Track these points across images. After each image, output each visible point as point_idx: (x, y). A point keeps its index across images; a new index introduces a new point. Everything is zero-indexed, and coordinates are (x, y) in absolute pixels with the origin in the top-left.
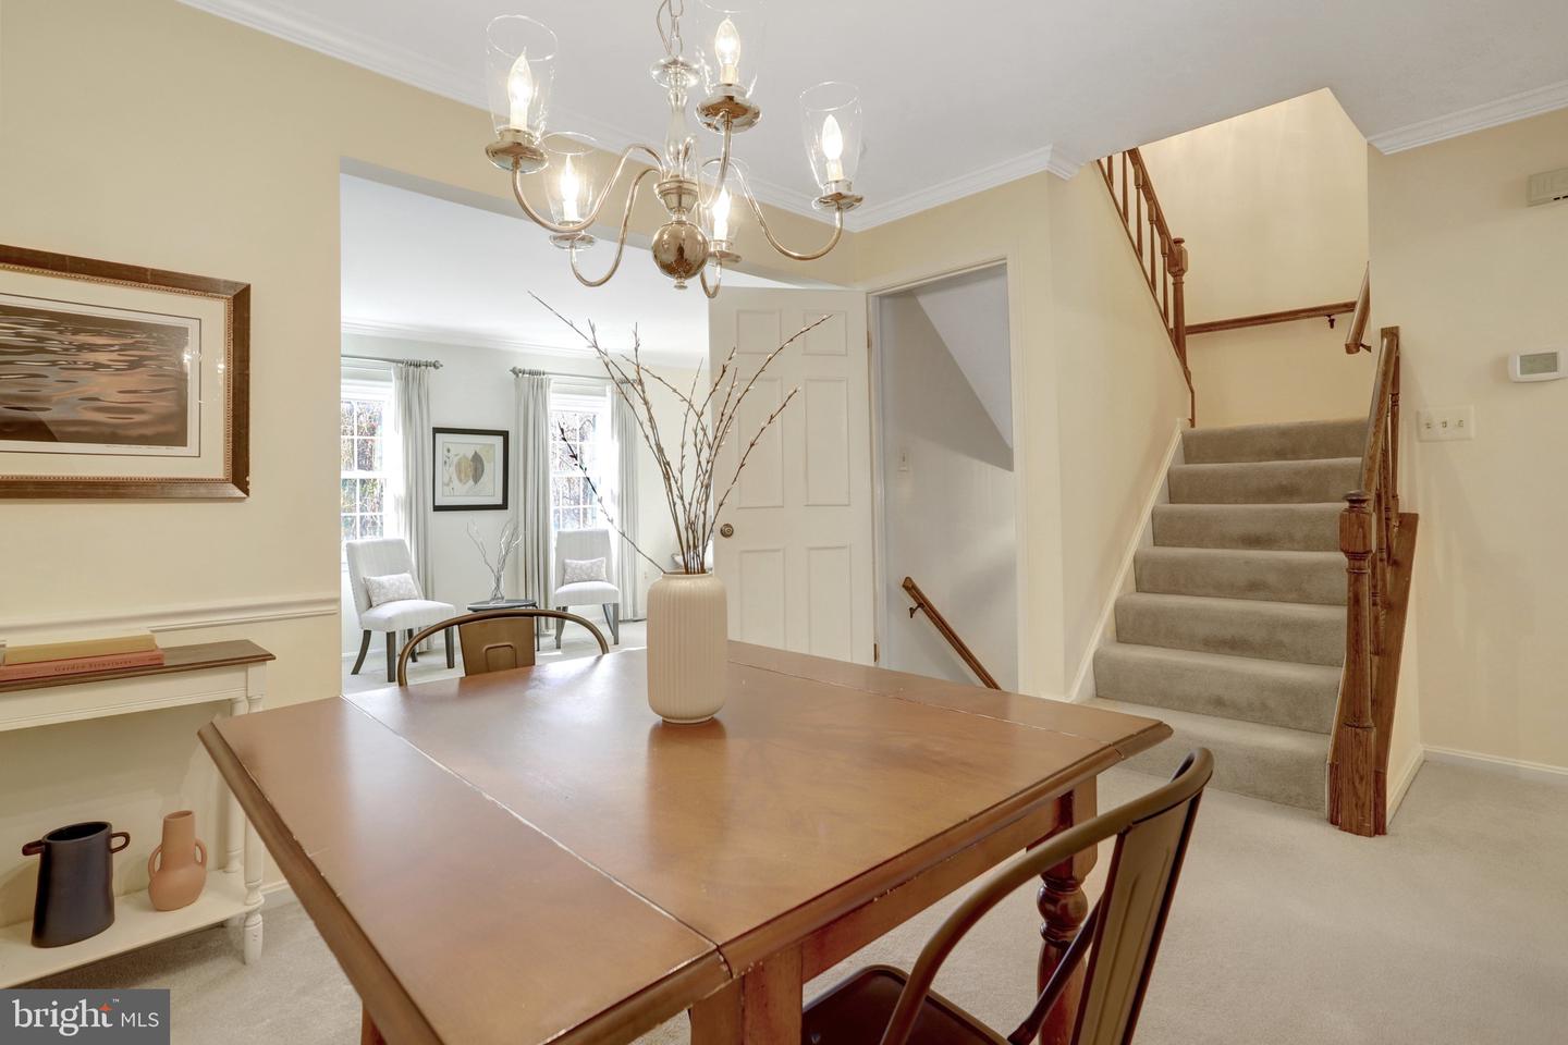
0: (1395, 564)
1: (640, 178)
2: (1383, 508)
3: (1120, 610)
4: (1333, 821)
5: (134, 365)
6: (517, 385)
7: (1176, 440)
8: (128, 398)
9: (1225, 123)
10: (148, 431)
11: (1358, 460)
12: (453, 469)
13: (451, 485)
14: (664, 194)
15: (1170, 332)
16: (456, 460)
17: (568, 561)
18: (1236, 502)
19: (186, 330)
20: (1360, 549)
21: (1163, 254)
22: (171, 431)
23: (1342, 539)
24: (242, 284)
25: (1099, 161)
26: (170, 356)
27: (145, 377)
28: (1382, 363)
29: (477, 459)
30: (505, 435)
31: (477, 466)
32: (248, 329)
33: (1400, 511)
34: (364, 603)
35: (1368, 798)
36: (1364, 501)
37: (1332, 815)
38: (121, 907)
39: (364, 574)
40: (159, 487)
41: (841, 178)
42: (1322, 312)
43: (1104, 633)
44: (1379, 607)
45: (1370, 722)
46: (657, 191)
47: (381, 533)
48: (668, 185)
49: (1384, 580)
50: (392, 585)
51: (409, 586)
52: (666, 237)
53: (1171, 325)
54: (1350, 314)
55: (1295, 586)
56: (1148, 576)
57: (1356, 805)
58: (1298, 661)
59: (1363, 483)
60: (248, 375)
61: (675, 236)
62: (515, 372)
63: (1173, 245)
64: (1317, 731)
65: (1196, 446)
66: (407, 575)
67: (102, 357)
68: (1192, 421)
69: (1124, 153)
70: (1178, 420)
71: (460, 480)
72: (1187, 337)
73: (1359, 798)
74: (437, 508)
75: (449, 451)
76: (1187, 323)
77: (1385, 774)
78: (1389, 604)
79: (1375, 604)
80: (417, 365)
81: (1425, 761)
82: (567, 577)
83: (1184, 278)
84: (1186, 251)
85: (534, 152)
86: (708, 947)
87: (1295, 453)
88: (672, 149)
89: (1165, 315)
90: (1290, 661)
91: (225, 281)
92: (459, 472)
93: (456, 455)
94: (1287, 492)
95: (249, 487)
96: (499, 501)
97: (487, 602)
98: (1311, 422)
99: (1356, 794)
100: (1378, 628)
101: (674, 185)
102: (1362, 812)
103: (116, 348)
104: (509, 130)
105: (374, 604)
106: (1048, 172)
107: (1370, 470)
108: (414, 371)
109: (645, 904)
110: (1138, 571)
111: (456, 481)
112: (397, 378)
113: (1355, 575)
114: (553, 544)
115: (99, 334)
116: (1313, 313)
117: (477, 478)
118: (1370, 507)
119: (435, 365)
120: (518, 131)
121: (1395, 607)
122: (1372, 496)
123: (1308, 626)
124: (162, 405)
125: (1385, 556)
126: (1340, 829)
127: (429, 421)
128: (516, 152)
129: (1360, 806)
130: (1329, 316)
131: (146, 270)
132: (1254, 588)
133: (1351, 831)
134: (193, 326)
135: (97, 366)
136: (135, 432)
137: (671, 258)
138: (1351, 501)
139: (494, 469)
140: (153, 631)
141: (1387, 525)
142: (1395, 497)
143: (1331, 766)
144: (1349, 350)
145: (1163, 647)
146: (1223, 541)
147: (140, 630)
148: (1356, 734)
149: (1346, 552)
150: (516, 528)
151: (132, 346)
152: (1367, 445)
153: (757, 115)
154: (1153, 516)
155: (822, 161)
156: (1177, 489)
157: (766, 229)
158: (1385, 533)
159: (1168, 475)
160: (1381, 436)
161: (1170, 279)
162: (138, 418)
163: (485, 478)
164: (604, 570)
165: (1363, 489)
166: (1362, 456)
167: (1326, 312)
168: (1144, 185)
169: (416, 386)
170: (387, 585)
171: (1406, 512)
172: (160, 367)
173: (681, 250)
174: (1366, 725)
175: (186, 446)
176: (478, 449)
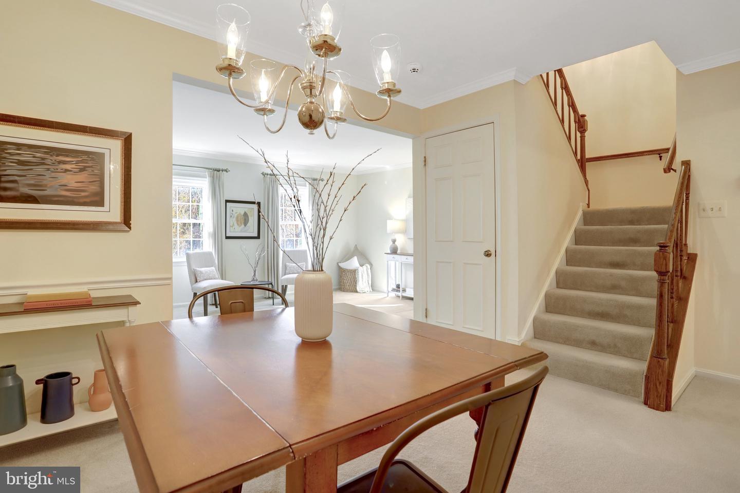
0: (685, 278)
1: (294, 81)
2: (679, 250)
3: (547, 296)
4: (646, 403)
5: (82, 170)
6: (264, 181)
7: (580, 214)
8: (79, 185)
9: (609, 55)
10: (88, 200)
11: (666, 226)
12: (235, 219)
13: (234, 227)
14: (304, 88)
15: (578, 161)
16: (236, 215)
17: (288, 264)
18: (608, 246)
19: (104, 154)
20: (664, 270)
21: (575, 122)
22: (97, 200)
23: (655, 265)
24: (128, 133)
25: (541, 75)
26: (97, 166)
27: (86, 175)
28: (681, 178)
29: (246, 214)
30: (259, 204)
31: (245, 219)
32: (131, 154)
33: (689, 252)
34: (194, 280)
35: (663, 393)
36: (667, 247)
37: (645, 401)
38: (77, 409)
39: (194, 267)
40: (92, 226)
41: (391, 81)
42: (655, 152)
43: (539, 307)
44: (674, 300)
45: (666, 356)
46: (300, 87)
47: (202, 249)
48: (305, 84)
49: (678, 286)
50: (206, 272)
51: (215, 274)
52: (304, 109)
53: (579, 157)
54: (667, 154)
55: (635, 288)
56: (562, 280)
57: (657, 396)
58: (634, 325)
59: (668, 238)
60: (131, 175)
61: (308, 109)
62: (263, 174)
63: (580, 118)
64: (641, 359)
65: (590, 217)
66: (213, 268)
67: (68, 167)
68: (588, 205)
69: (555, 71)
70: (581, 204)
71: (238, 224)
72: (587, 163)
73: (658, 392)
74: (227, 238)
75: (233, 211)
76: (587, 157)
77: (672, 381)
78: (680, 298)
79: (672, 298)
80: (218, 171)
81: (695, 376)
82: (287, 271)
83: (586, 134)
84: (587, 121)
85: (238, 69)
86: (286, 444)
87: (639, 222)
88: (307, 67)
89: (576, 154)
90: (630, 324)
91: (121, 132)
92: (237, 221)
93: (236, 213)
94: (634, 241)
95: (131, 226)
96: (256, 235)
97: (250, 282)
98: (647, 207)
99: (657, 391)
100: (673, 309)
101: (308, 84)
102: (660, 400)
103: (75, 162)
104: (227, 58)
105: (198, 281)
106: (514, 80)
107: (672, 231)
108: (217, 173)
109: (263, 423)
110: (558, 278)
111: (236, 225)
112: (209, 177)
113: (662, 283)
114: (281, 256)
115: (67, 156)
116: (651, 153)
117: (245, 224)
118: (670, 250)
119: (226, 171)
120: (231, 59)
121: (683, 300)
122: (671, 244)
123: (639, 307)
124: (94, 188)
125: (679, 274)
126: (649, 407)
127: (223, 197)
128: (230, 69)
129: (658, 396)
130: (659, 154)
131: (87, 127)
132: (614, 288)
133: (654, 408)
134: (107, 152)
135: (66, 171)
136: (82, 200)
137: (307, 119)
138: (660, 246)
139: (253, 220)
140: (89, 290)
141: (681, 259)
142: (686, 245)
143: (646, 376)
144: (665, 171)
145: (569, 315)
146: (601, 265)
147: (83, 289)
148: (658, 361)
149: (657, 271)
150: (264, 247)
151: (81, 162)
152: (671, 219)
153: (340, 50)
154: (567, 251)
155: (381, 73)
156: (579, 238)
157: (353, 106)
158: (679, 263)
159: (575, 231)
160: (679, 214)
161: (579, 135)
162: (83, 194)
163: (250, 224)
165: (668, 241)
166: (668, 224)
167: (658, 152)
168: (565, 87)
169: (218, 180)
170: (204, 272)
171: (692, 252)
172: (93, 171)
173: (311, 116)
174: (663, 357)
175: (104, 206)
176: (246, 210)
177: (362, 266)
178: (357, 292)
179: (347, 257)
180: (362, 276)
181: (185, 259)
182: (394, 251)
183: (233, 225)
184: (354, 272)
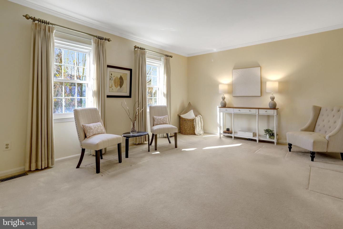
12: (113, 82)
13: (112, 88)
16: (114, 78)
17: (154, 117)
29: (121, 78)
30: (131, 70)
31: (121, 81)
39: (82, 123)
50: (95, 128)
51: (101, 128)
62: (135, 47)
66: (99, 123)
71: (115, 86)
74: (108, 96)
75: (111, 74)
82: (155, 123)
92: (115, 83)
93: (114, 76)
96: (128, 95)
97: (129, 133)
105: (88, 137)
108: (101, 40)
111: (114, 87)
112: (94, 43)
114: (148, 110)
117: (121, 85)
119: (109, 40)
139: (127, 83)
163: (124, 86)
164: (168, 120)
169: (101, 48)
170: (91, 128)
176: (122, 75)
177: (196, 116)
178: (195, 134)
179: (185, 110)
180: (198, 123)
181: (73, 116)
182: (224, 106)
183: (112, 86)
184: (193, 121)
